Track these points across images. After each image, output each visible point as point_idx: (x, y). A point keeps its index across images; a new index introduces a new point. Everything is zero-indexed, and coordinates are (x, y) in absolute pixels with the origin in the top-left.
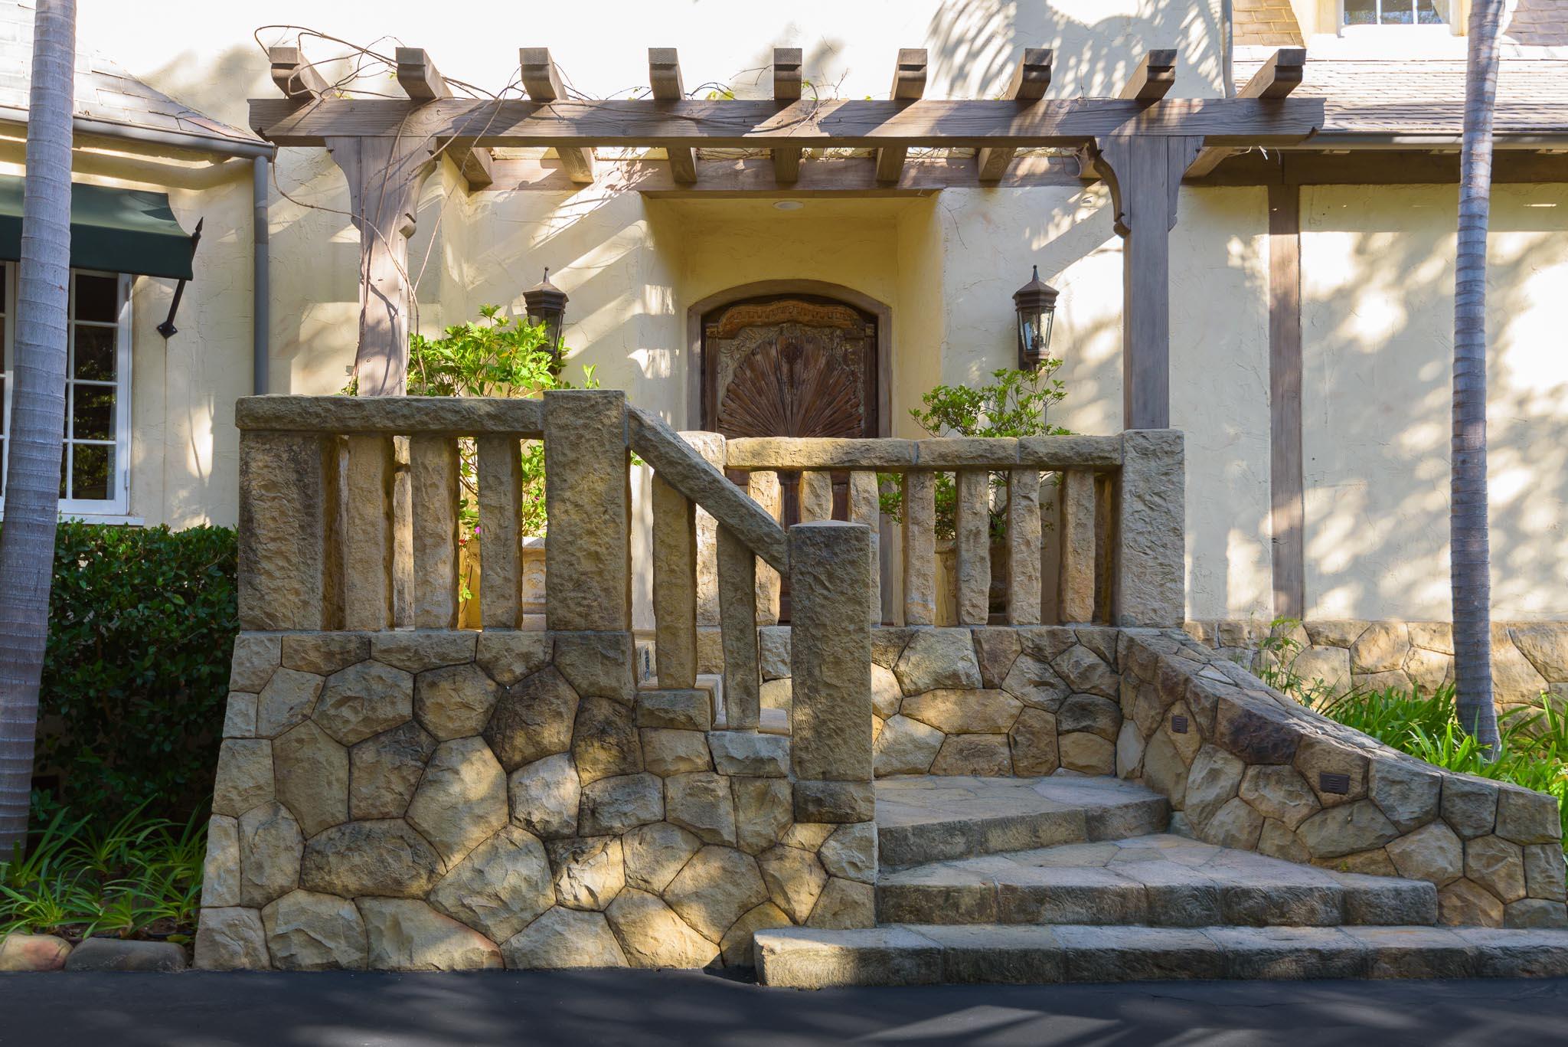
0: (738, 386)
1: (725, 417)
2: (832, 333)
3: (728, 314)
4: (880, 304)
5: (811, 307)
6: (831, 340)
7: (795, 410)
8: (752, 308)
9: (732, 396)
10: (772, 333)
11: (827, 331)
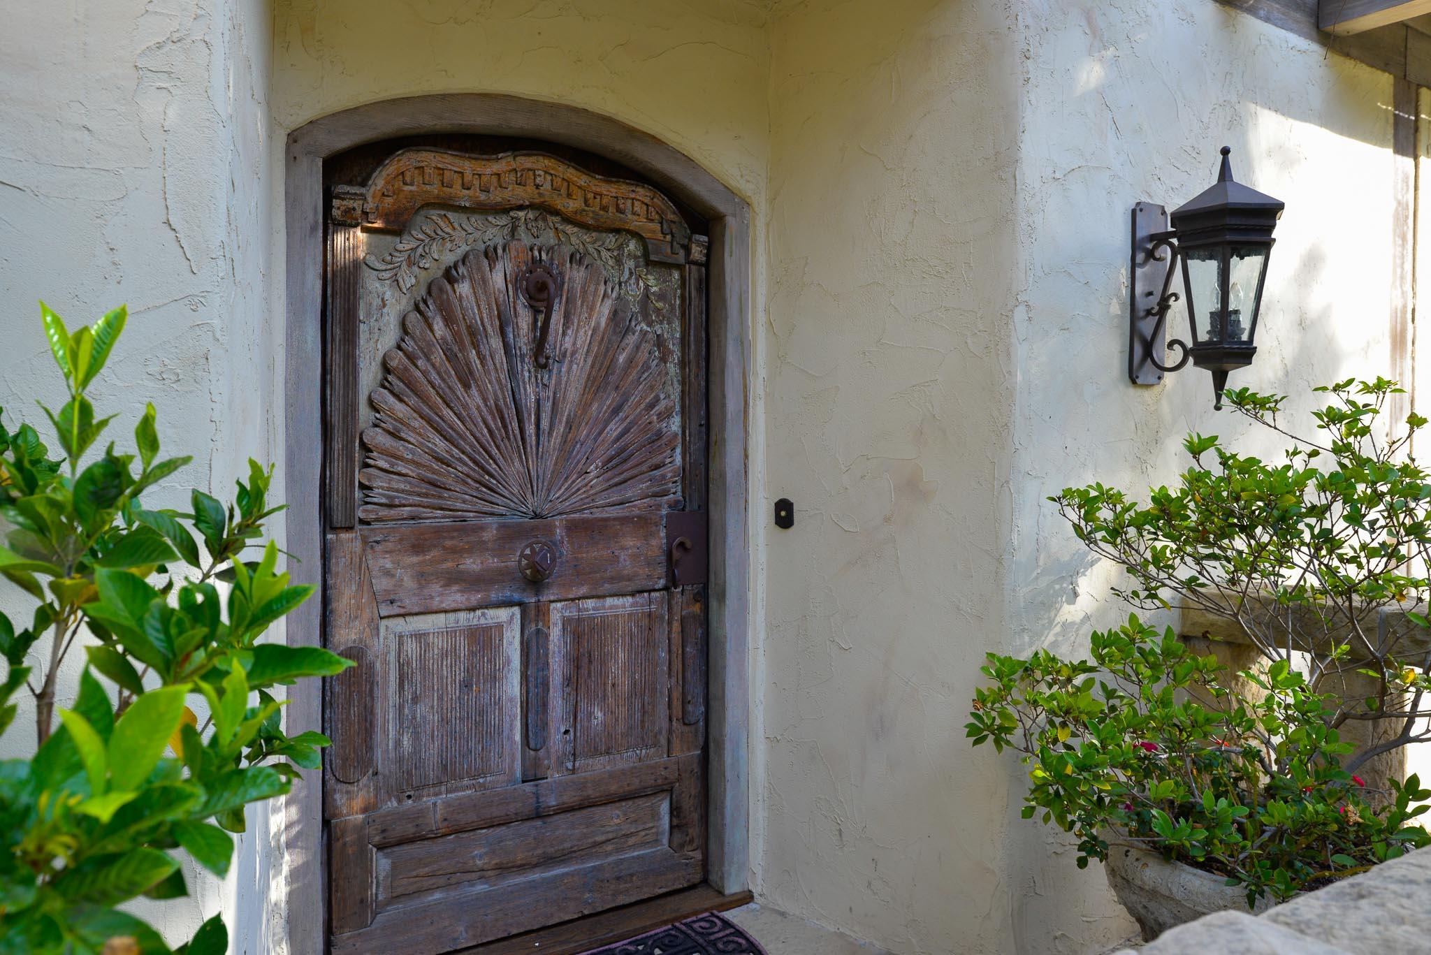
0: (411, 358)
1: (378, 438)
2: (620, 247)
3: (391, 167)
4: (730, 192)
5: (582, 180)
6: (619, 261)
7: (545, 424)
8: (450, 162)
9: (398, 385)
10: (493, 231)
11: (611, 240)
